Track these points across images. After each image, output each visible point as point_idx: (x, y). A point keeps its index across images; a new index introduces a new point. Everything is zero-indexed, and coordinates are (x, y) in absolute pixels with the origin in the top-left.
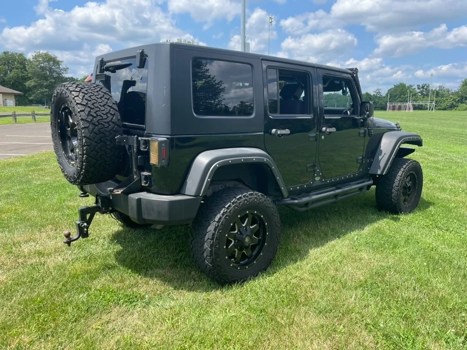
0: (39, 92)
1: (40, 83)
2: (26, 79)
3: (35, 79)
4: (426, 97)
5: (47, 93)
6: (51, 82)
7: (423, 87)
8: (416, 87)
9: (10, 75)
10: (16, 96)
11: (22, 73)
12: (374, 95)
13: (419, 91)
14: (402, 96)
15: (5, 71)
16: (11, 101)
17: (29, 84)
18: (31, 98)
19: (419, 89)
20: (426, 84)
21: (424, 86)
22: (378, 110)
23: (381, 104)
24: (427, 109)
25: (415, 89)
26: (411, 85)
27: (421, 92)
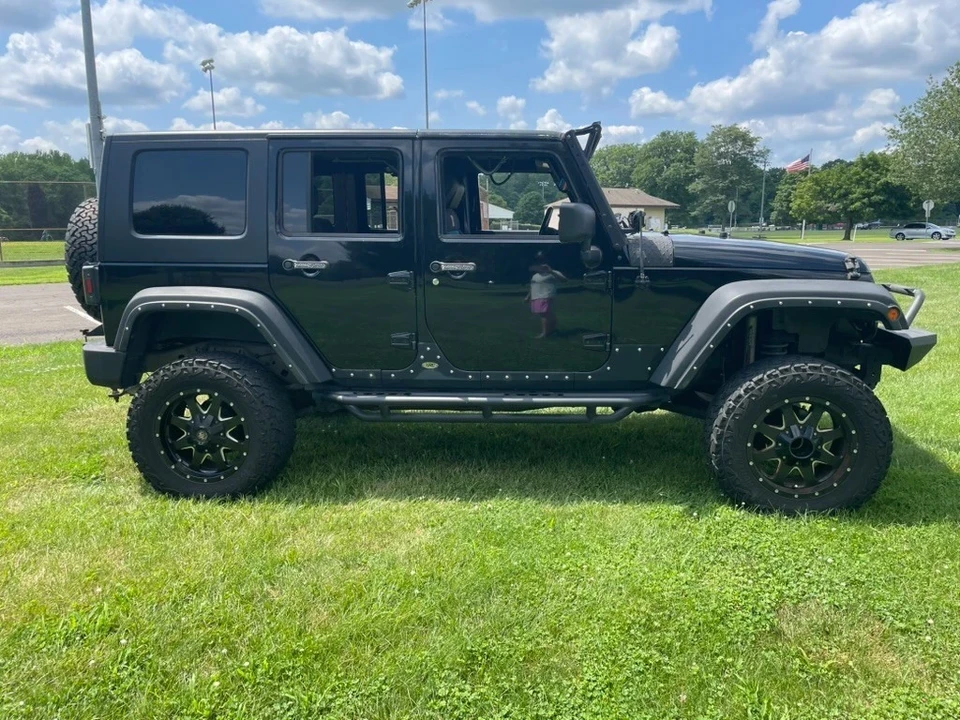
0: (708, 201)
1: (712, 185)
2: (690, 180)
3: (706, 178)
5: (722, 203)
6: (731, 182)
9: (668, 172)
10: (667, 210)
11: (686, 167)
15: (659, 166)
16: (658, 221)
17: (695, 187)
18: (693, 214)
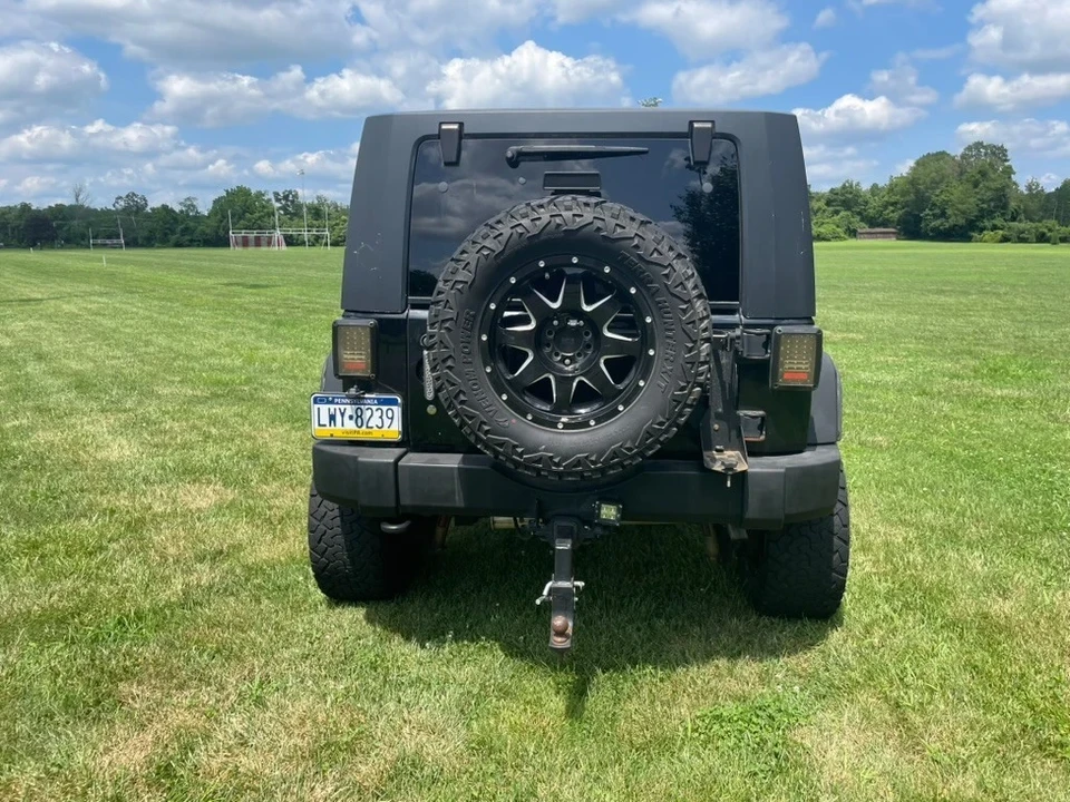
4: (296, 220)
7: (286, 198)
8: (271, 196)
12: (182, 212)
13: (278, 205)
14: (248, 215)
19: (278, 200)
20: (290, 192)
21: (288, 196)
22: (198, 246)
23: (203, 233)
24: (303, 243)
25: (270, 200)
26: (260, 192)
27: (284, 208)
